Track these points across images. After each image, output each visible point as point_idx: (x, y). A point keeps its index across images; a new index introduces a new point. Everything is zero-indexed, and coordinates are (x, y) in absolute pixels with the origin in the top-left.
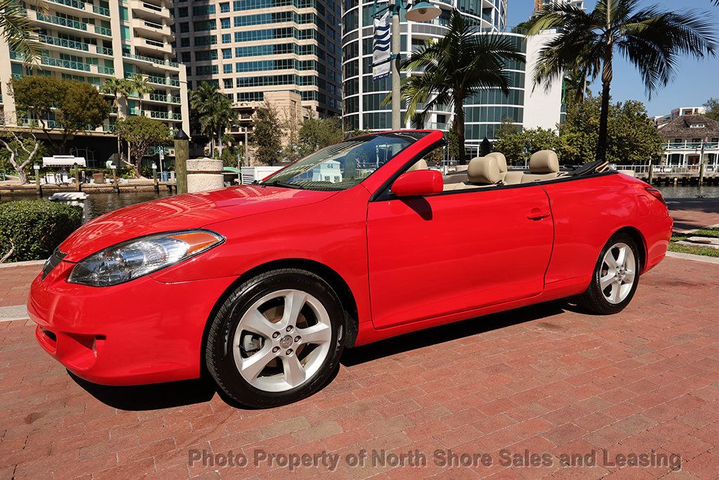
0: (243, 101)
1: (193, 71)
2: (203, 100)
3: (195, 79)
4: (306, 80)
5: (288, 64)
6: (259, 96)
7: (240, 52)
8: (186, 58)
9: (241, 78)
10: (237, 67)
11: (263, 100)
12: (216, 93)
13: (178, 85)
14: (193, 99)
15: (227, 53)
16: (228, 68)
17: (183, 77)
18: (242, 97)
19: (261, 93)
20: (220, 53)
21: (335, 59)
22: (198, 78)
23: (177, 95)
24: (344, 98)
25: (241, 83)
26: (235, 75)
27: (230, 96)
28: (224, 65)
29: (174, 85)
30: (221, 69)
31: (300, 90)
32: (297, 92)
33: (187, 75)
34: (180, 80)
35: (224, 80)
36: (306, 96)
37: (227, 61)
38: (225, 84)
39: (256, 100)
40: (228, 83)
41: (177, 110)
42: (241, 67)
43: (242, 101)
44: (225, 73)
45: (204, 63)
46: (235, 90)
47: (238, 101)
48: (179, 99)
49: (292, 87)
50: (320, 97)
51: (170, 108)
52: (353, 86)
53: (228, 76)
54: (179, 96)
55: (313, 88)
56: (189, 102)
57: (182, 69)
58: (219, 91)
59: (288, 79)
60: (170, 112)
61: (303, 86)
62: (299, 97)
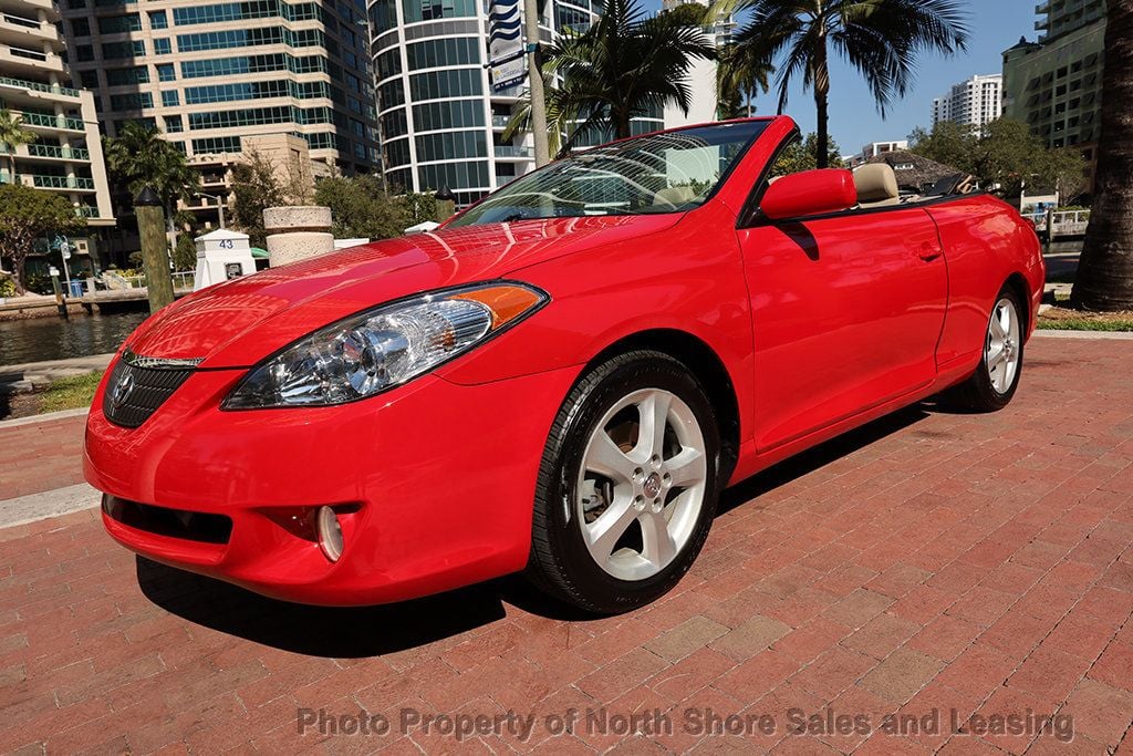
0: (204, 152)
1: (106, 102)
2: (132, 153)
3: (112, 116)
4: (313, 115)
5: (279, 88)
6: (233, 144)
7: (190, 69)
8: (88, 81)
9: (196, 114)
10: (187, 96)
11: (240, 150)
12: (156, 140)
13: (82, 128)
14: (114, 152)
15: (166, 71)
16: (170, 98)
17: (89, 113)
18: (200, 146)
19: (236, 140)
20: (152, 71)
21: (358, 80)
22: (117, 116)
23: (80, 144)
24: (383, 142)
25: (198, 122)
26: (184, 110)
27: (180, 146)
28: (163, 93)
29: (73, 128)
30: (157, 99)
31: (305, 132)
32: (300, 135)
33: (97, 111)
34: (84, 119)
35: (165, 118)
36: (316, 141)
37: (168, 86)
38: (168, 125)
39: (229, 151)
40: (174, 122)
41: (84, 172)
42: (194, 95)
43: (201, 152)
44: (165, 105)
45: (125, 90)
46: (187, 136)
47: (195, 153)
48: (86, 154)
49: (291, 126)
50: (340, 142)
51: (69, 168)
52: (397, 123)
53: (172, 111)
54: (85, 146)
55: (327, 128)
56: (105, 157)
57: (85, 99)
58: (160, 137)
59: (281, 114)
60: (71, 176)
61: (307, 126)
62: (304, 143)
